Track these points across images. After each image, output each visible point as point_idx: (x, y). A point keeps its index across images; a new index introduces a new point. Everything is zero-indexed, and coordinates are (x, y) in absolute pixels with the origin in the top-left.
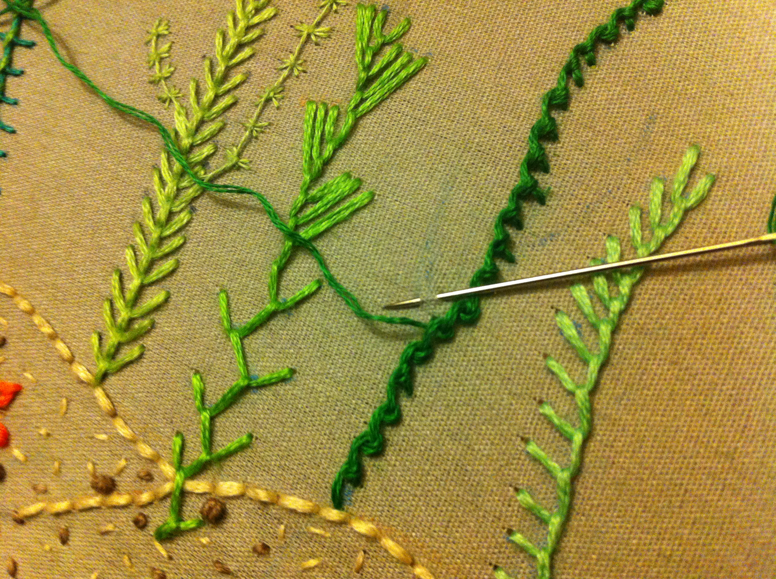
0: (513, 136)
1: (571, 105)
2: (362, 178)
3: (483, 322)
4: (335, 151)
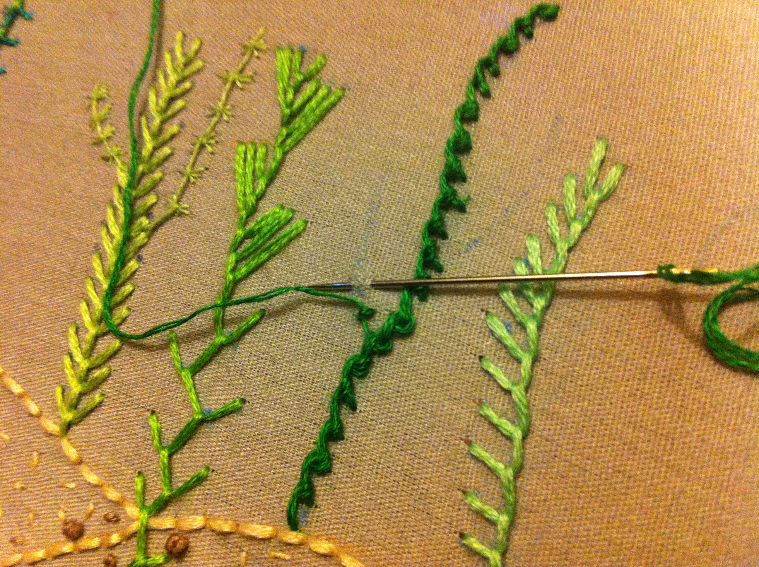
0: (431, 151)
1: (482, 115)
2: (294, 208)
3: (420, 331)
4: (267, 186)
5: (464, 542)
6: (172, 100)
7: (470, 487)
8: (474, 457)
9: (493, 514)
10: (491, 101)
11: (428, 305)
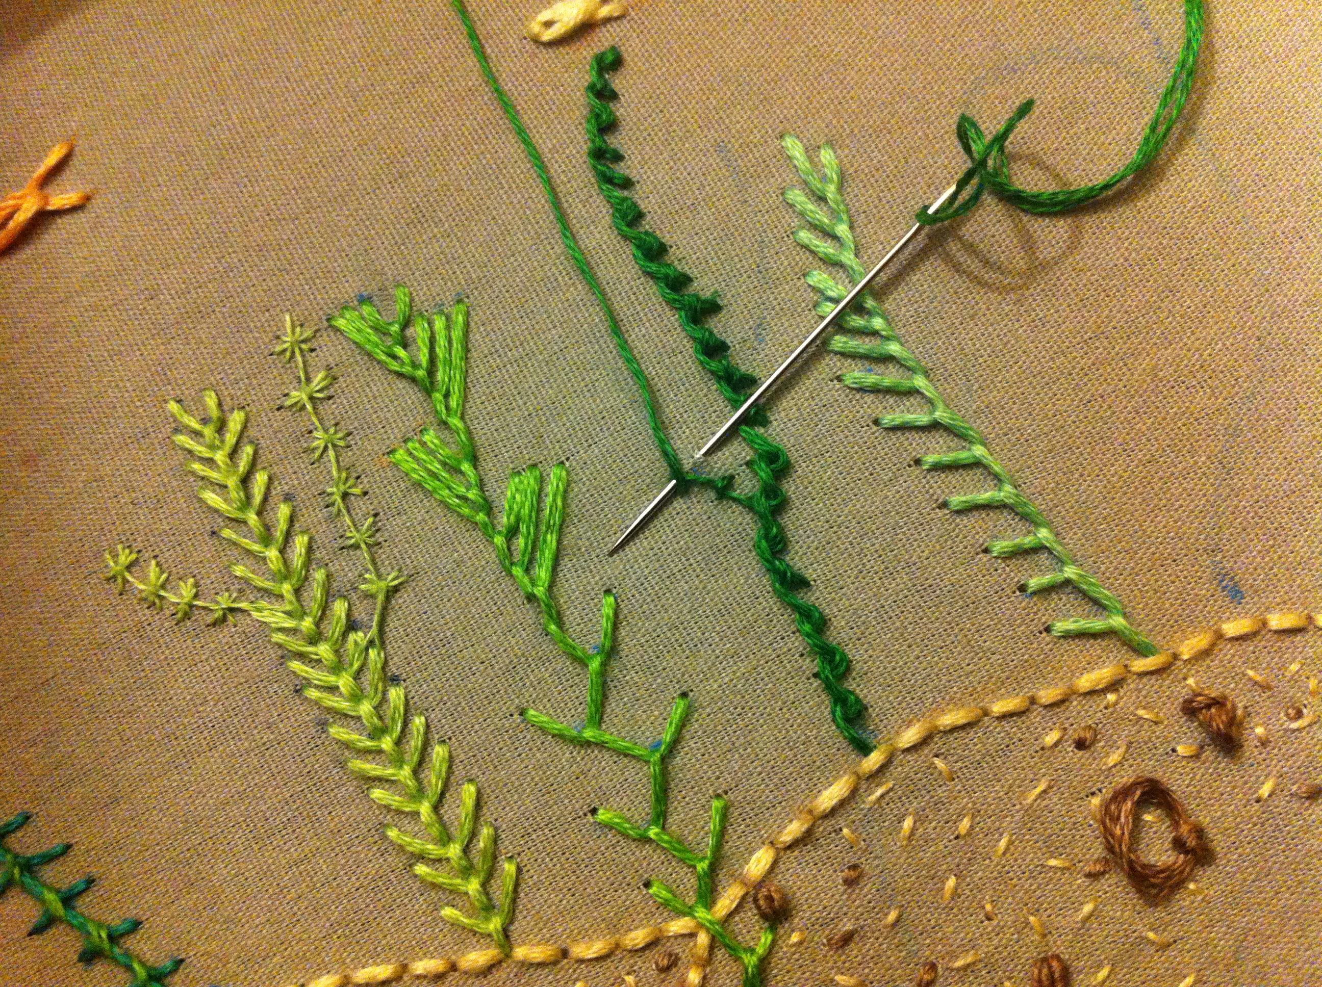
0: (624, 282)
1: (643, 206)
2: (531, 462)
3: (794, 456)
4: (475, 467)
5: (1030, 590)
6: (246, 481)
7: (985, 541)
8: (959, 512)
9: (1028, 541)
10: (638, 187)
11: (775, 423)
